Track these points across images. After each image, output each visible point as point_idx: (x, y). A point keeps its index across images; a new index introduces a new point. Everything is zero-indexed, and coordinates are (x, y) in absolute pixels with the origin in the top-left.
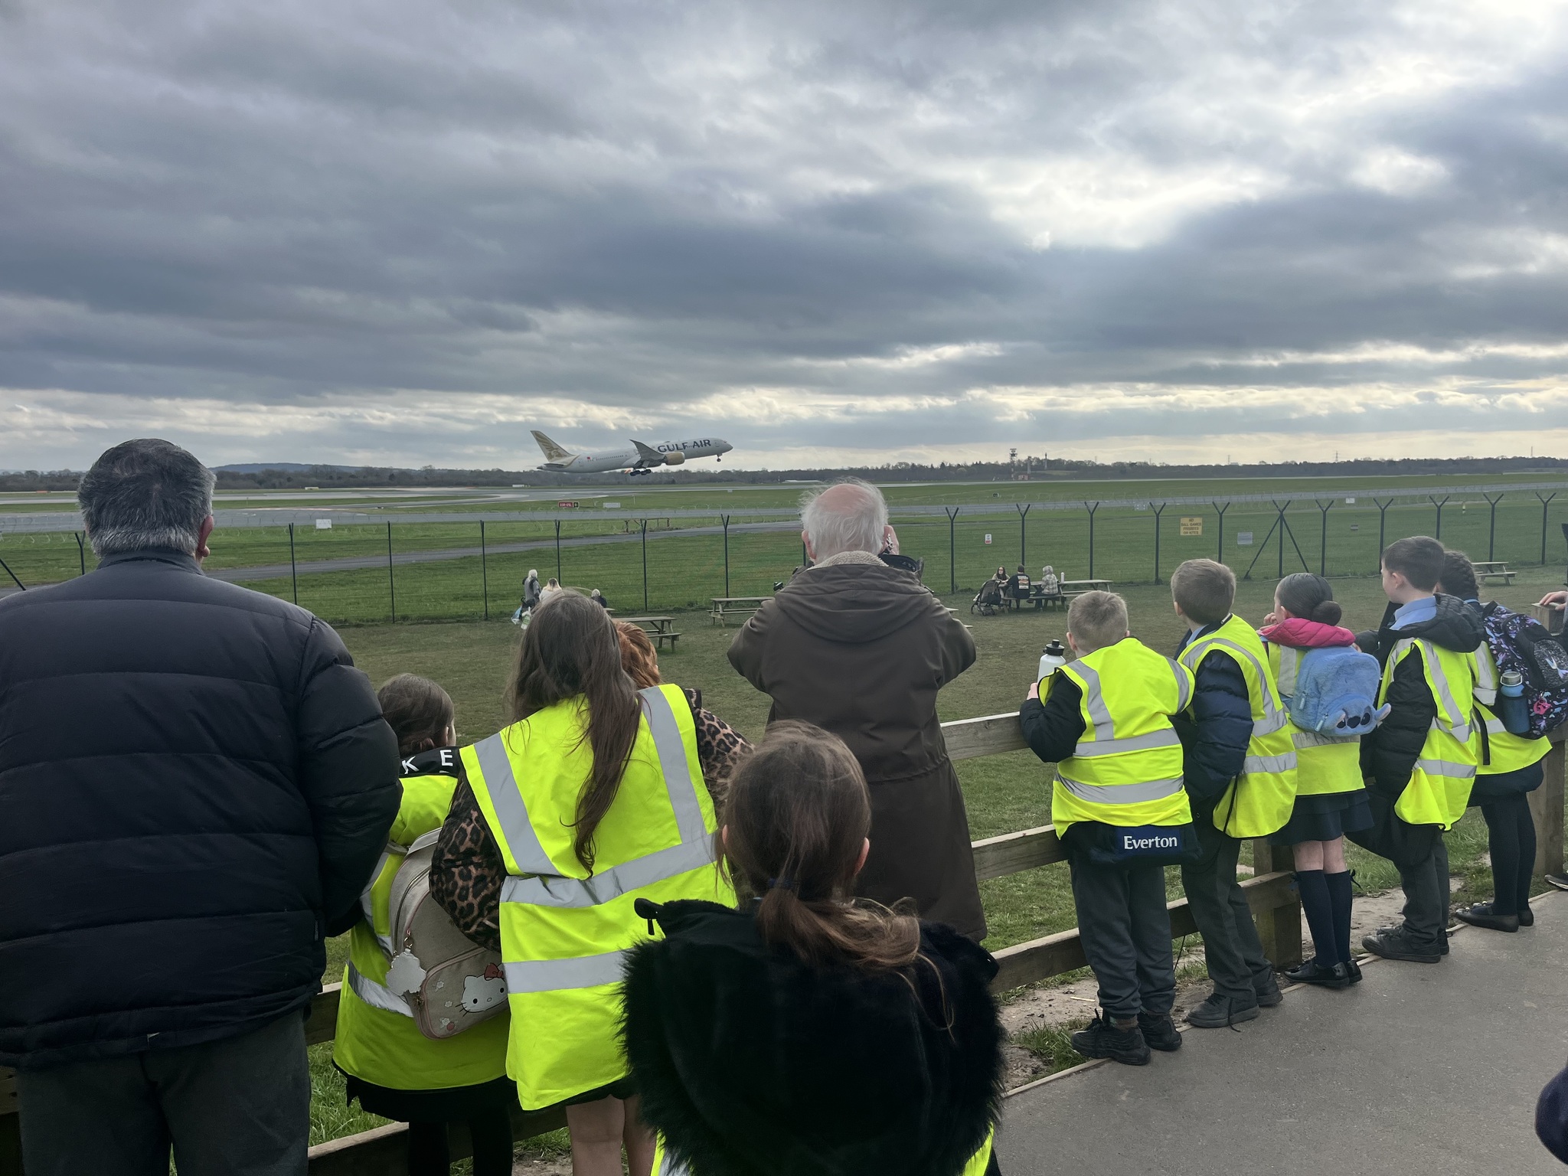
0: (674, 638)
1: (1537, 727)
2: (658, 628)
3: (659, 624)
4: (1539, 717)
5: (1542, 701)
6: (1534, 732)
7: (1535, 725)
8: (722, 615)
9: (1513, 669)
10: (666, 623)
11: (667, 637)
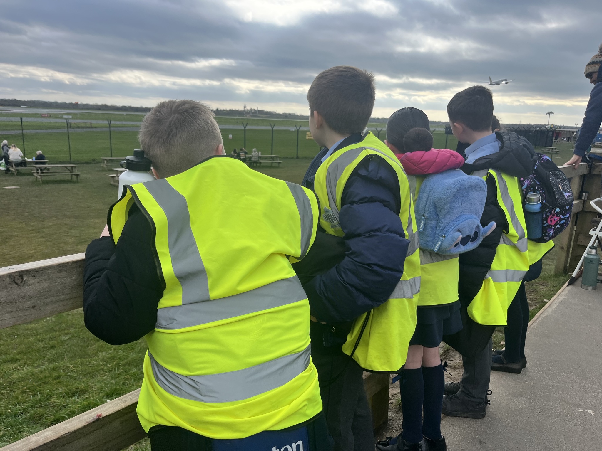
0: (78, 175)
1: (547, 234)
2: (69, 170)
3: (70, 168)
4: (550, 227)
5: (554, 215)
6: (545, 238)
7: (546, 232)
8: (106, 165)
9: (535, 191)
10: (74, 168)
11: (74, 175)
